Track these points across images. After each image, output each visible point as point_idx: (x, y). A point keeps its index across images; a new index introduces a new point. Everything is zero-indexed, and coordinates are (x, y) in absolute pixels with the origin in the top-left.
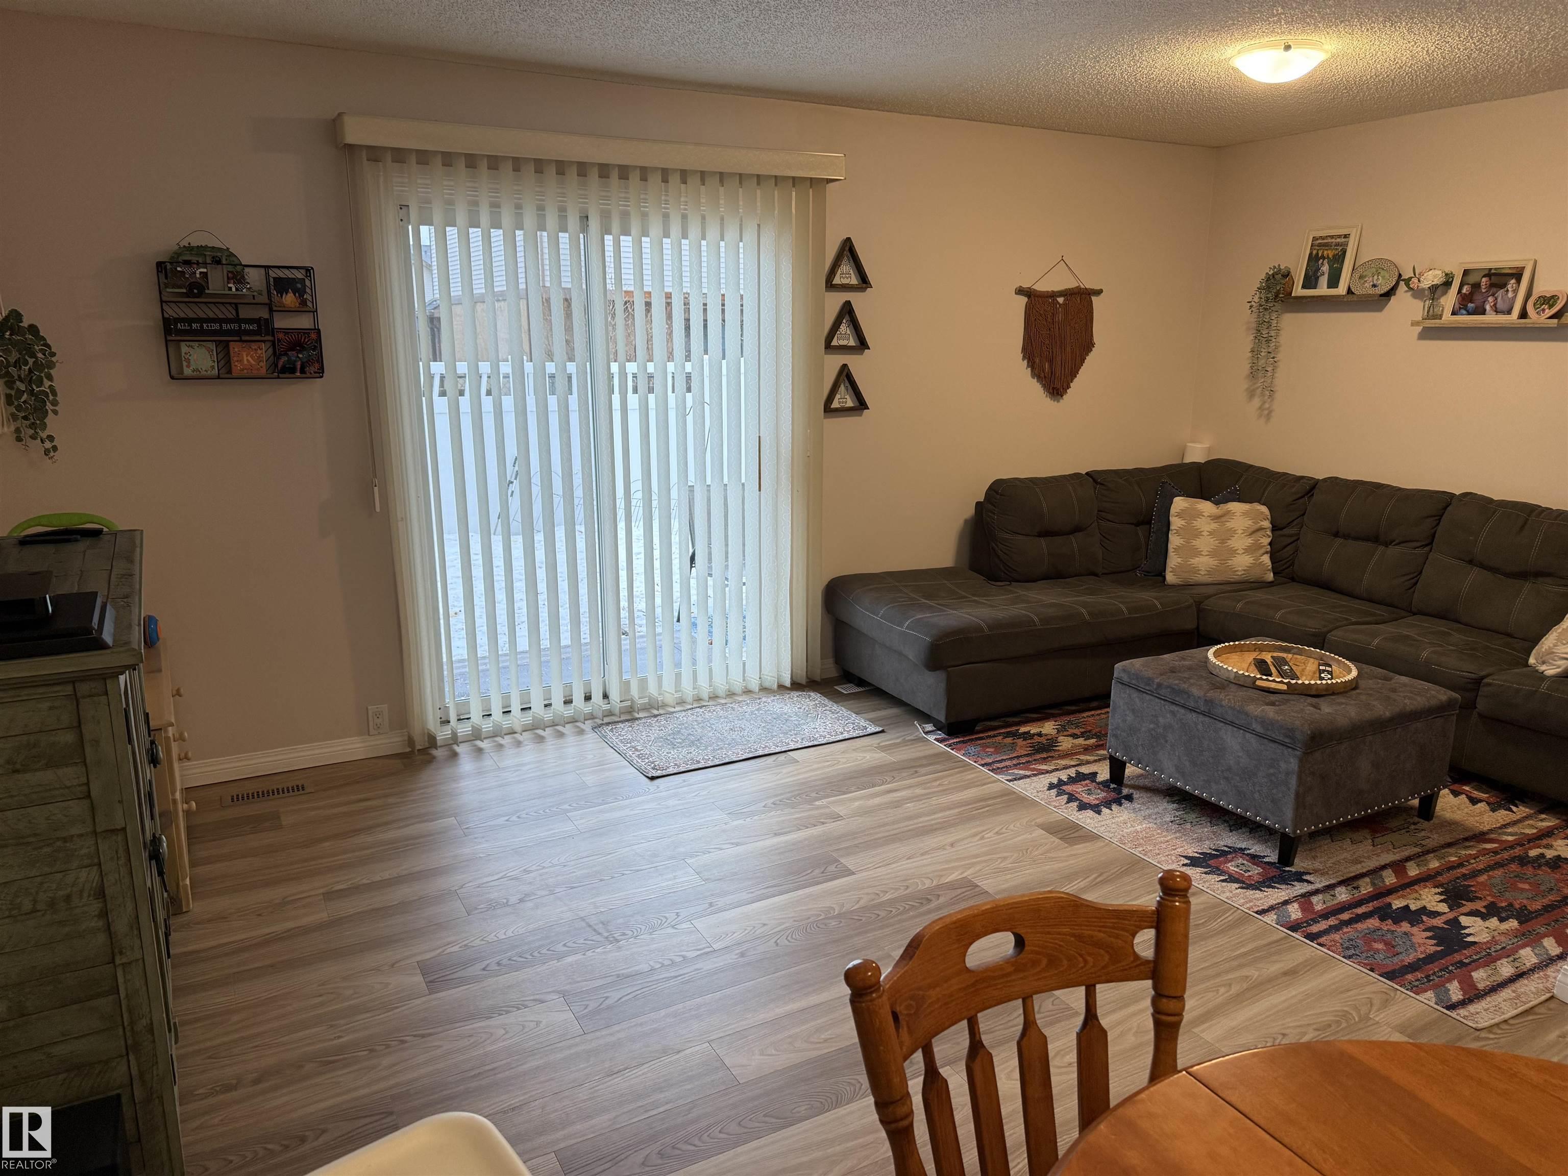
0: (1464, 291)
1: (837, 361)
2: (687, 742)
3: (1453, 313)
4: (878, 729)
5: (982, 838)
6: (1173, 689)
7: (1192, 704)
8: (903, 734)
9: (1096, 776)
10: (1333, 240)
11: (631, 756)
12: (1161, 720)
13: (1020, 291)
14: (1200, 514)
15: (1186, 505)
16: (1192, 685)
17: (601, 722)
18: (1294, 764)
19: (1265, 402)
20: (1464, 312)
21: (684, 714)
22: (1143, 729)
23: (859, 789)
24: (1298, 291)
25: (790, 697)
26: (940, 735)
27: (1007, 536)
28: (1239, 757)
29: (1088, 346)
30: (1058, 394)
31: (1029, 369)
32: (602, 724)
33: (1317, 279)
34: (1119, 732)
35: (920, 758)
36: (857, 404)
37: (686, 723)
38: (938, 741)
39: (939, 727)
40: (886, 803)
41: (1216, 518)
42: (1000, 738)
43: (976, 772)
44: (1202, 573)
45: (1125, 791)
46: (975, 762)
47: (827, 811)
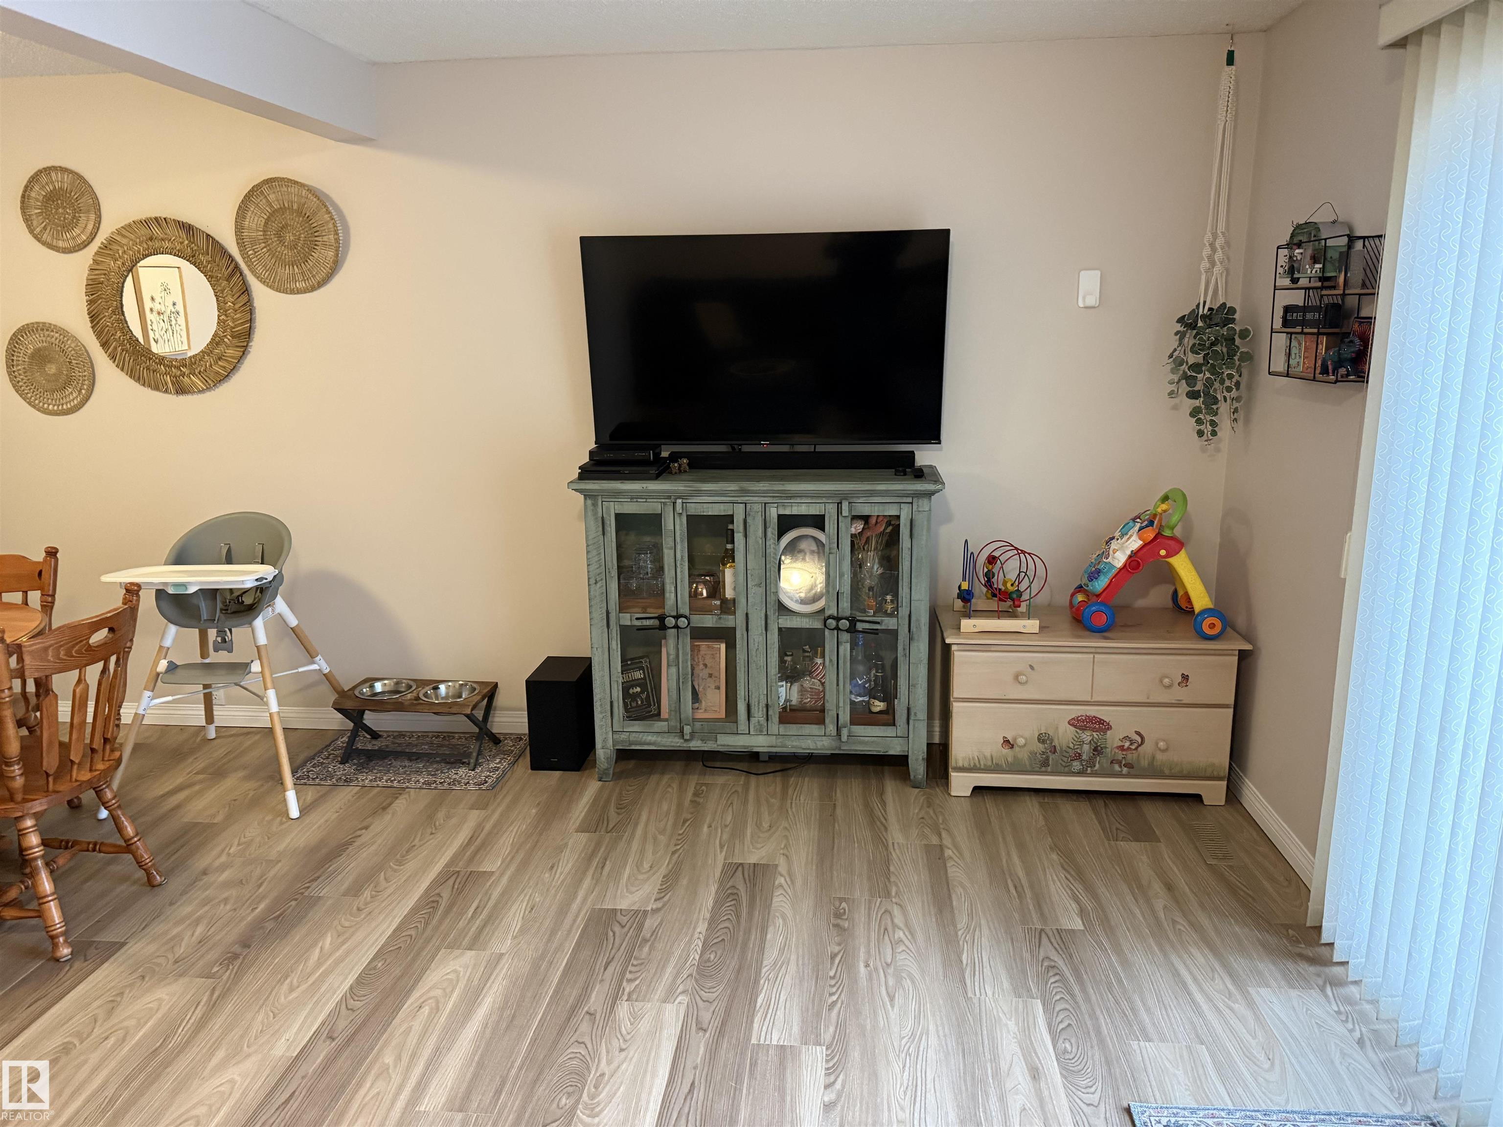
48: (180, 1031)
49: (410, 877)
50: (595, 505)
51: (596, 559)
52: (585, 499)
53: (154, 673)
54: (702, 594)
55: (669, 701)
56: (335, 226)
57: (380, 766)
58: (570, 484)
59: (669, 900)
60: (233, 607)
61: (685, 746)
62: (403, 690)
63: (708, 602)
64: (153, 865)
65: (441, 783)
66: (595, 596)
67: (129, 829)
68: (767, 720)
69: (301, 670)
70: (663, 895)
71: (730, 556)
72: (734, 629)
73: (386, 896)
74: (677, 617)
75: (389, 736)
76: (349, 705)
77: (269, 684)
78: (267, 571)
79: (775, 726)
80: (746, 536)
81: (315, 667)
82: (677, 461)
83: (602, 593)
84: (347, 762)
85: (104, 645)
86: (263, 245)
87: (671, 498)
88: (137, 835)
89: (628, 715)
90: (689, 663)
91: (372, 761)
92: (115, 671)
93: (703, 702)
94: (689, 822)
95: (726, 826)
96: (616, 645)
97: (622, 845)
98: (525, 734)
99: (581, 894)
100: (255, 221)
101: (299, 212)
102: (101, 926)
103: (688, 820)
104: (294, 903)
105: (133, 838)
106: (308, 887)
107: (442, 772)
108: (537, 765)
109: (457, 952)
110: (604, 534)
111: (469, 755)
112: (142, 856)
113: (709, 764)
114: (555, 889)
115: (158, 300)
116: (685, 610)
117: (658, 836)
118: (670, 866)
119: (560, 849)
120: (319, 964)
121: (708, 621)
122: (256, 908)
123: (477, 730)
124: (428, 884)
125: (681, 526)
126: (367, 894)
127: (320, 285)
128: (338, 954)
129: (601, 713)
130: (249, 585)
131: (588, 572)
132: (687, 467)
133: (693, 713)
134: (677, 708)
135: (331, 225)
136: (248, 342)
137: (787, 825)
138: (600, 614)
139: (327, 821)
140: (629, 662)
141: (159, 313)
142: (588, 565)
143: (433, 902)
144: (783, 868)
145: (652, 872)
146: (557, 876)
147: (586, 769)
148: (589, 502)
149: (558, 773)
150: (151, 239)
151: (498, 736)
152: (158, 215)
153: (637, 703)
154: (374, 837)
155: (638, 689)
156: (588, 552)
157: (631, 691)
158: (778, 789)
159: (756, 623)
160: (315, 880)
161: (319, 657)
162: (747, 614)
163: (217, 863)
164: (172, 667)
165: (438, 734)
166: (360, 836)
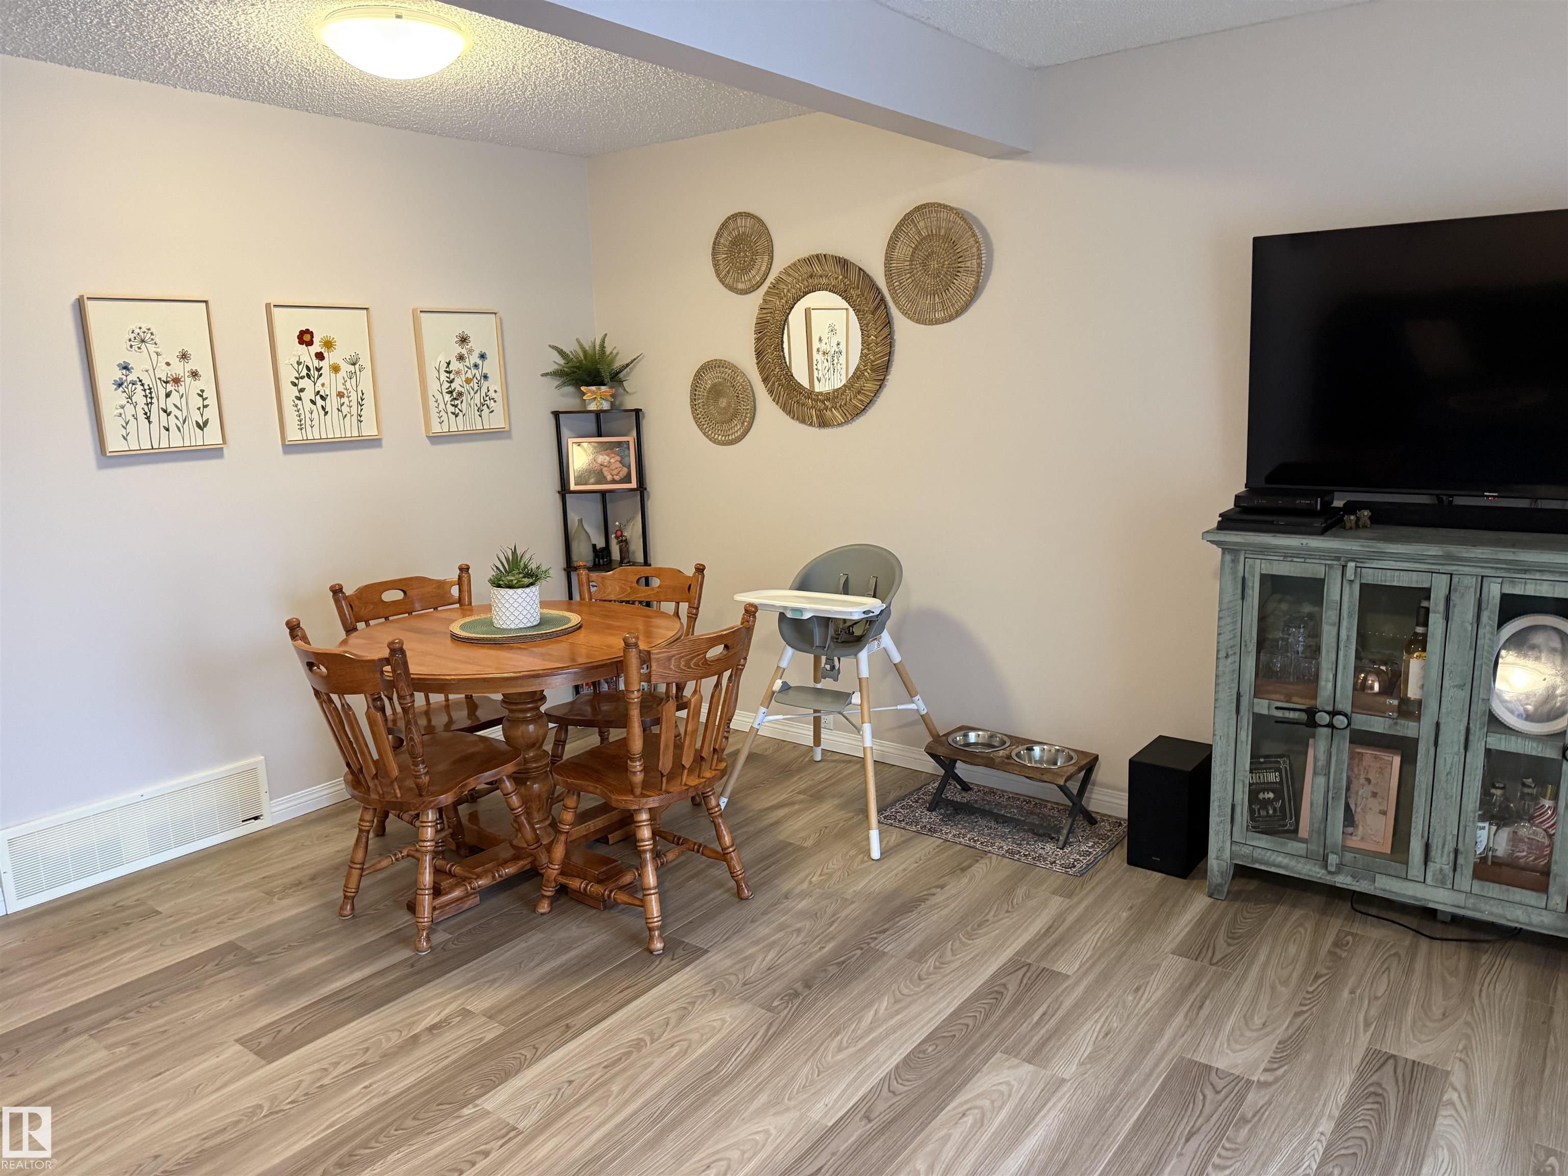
48: (733, 1059)
49: (977, 955)
50: (1235, 561)
51: (1230, 628)
52: (1223, 553)
53: (770, 692)
54: (1372, 688)
55: (1311, 819)
56: (979, 249)
57: (965, 821)
58: (1205, 535)
59: (1283, 1076)
60: (844, 637)
61: (1328, 879)
62: (996, 744)
63: (1381, 699)
64: (743, 878)
65: (1025, 855)
66: (1224, 673)
67: (726, 838)
68: (1455, 870)
69: (899, 707)
70: (1275, 1066)
71: (1421, 643)
72: (1416, 741)
73: (948, 971)
74: (1333, 713)
75: (979, 791)
76: (941, 751)
77: (866, 718)
78: (874, 605)
79: (1465, 880)
80: (1447, 619)
81: (913, 706)
82: (1354, 513)
83: (1234, 671)
84: (934, 810)
85: (718, 660)
86: (908, 275)
87: (1341, 560)
88: (732, 846)
89: (1254, 824)
90: (1345, 776)
91: (958, 814)
92: (728, 686)
93: (1360, 828)
94: (1324, 979)
95: (1376, 998)
96: (1246, 737)
97: (1229, 984)
98: (1124, 820)
99: (1169, 1033)
100: (903, 250)
101: (946, 238)
102: (692, 926)
103: (1321, 976)
104: (859, 952)
105: (729, 847)
106: (876, 939)
107: (1028, 843)
108: (1134, 860)
109: (1015, 1061)
110: (1243, 598)
111: (1058, 831)
112: (735, 868)
113: (1361, 908)
114: (1137, 1018)
115: (825, 340)
116: (1345, 705)
117: (1279, 987)
118: (1290, 1031)
119: (1150, 969)
120: (871, 1030)
121: (1378, 725)
122: (823, 948)
123: (1071, 804)
124: (996, 968)
125: (1351, 598)
126: (931, 962)
127: (959, 314)
128: (891, 1023)
129: (1219, 815)
130: (856, 617)
131: (1218, 642)
132: (1369, 522)
133: (1344, 839)
134: (1322, 827)
135: (975, 250)
136: (885, 376)
137: (1469, 1019)
138: (1227, 697)
139: (905, 870)
140: (1262, 760)
141: (824, 353)
142: (1219, 634)
143: (997, 992)
144: (1457, 1078)
145: (1262, 1032)
146: (1142, 1002)
147: (1193, 879)
148: (1228, 557)
149: (1158, 876)
150: (811, 276)
151: (1093, 815)
152: (819, 252)
153: (1268, 812)
154: (948, 899)
155: (1271, 795)
156: (1220, 618)
157: (1261, 796)
158: (1462, 966)
159: (1452, 736)
160: (884, 931)
161: (918, 697)
162: (1438, 724)
163: (797, 891)
164: (786, 687)
165: (1028, 800)
166: (934, 895)
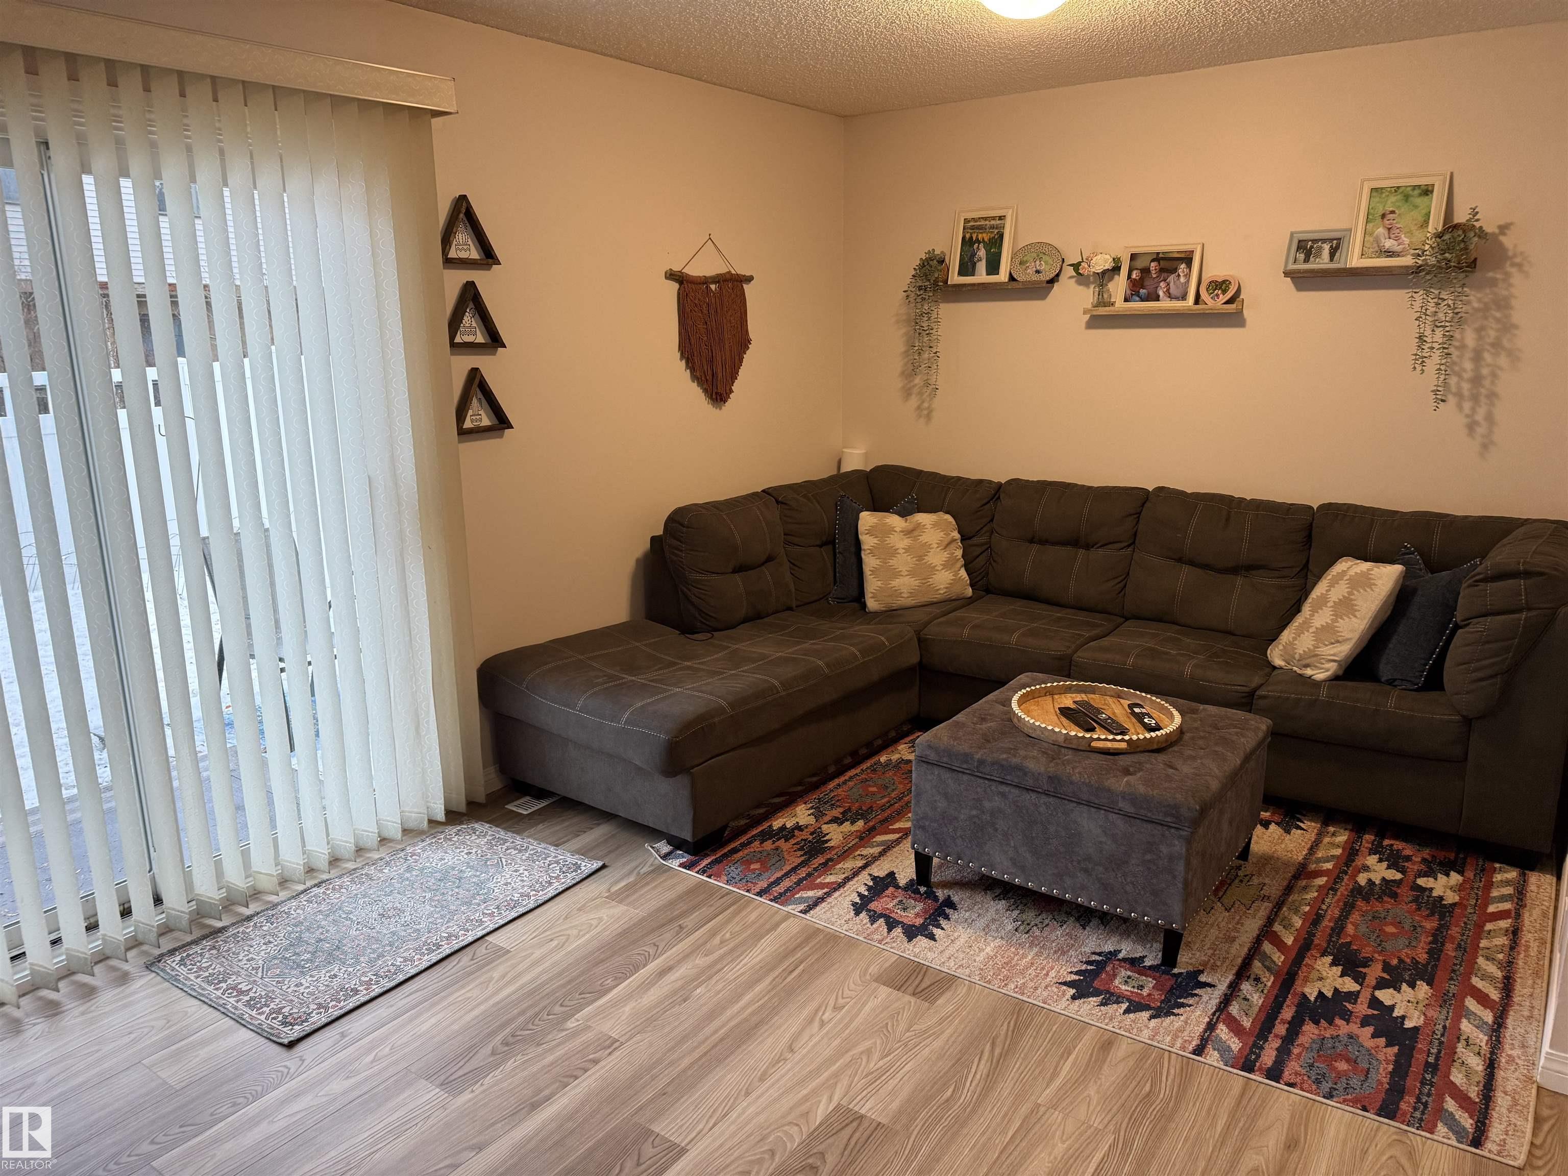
0: (1134, 276)
1: (466, 363)
2: (321, 957)
3: (1126, 300)
4: (597, 864)
5: (822, 1024)
6: (1002, 766)
7: (1030, 782)
8: (633, 864)
9: (895, 879)
10: (987, 222)
11: (236, 1008)
12: (987, 805)
13: (671, 276)
14: (891, 530)
15: (875, 521)
16: (1025, 757)
17: (157, 952)
18: (1179, 847)
19: (923, 402)
20: (1137, 299)
21: (294, 903)
22: (962, 817)
23: (619, 980)
24: (955, 278)
25: (445, 838)
26: (683, 857)
27: (699, 577)
28: (1101, 842)
29: (744, 343)
30: (721, 400)
31: (688, 371)
32: (162, 955)
33: (974, 265)
34: (927, 823)
35: (672, 904)
36: (496, 422)
37: (305, 919)
38: (685, 867)
39: (678, 844)
40: (667, 997)
41: (908, 533)
42: (757, 843)
43: (755, 908)
44: (905, 595)
45: (941, 894)
46: (748, 891)
47: (589, 1036)
